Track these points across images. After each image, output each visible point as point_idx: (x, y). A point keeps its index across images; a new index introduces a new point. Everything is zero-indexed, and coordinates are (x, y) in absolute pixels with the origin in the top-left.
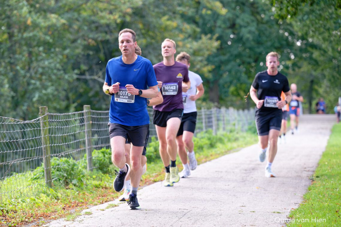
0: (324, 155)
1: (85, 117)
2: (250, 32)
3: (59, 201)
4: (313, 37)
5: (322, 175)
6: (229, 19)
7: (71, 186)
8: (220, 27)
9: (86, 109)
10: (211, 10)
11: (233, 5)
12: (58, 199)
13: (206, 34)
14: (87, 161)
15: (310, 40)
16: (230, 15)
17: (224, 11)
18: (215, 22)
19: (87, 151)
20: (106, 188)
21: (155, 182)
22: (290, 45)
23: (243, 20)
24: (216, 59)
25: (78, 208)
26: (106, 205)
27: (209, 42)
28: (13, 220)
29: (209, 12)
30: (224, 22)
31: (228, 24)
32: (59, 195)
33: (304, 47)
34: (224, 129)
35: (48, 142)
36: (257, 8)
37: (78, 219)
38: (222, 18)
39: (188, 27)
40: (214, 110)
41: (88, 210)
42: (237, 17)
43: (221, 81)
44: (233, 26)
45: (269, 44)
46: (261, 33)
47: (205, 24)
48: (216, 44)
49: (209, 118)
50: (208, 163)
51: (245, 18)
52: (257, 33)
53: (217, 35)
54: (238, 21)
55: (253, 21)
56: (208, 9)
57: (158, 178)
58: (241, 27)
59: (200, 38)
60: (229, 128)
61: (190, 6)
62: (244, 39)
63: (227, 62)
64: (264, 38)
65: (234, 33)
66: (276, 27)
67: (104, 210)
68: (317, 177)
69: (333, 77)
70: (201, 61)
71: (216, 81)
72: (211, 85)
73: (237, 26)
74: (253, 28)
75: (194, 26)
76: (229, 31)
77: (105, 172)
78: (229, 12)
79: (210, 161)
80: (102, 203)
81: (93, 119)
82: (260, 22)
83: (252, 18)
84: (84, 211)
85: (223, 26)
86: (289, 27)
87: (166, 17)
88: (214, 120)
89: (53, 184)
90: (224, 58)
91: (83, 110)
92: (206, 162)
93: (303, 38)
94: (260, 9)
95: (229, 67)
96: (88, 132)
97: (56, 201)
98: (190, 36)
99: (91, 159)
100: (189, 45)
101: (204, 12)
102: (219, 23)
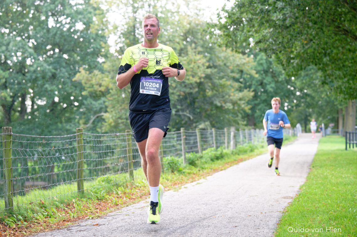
0: (316, 155)
1: (182, 134)
2: (272, 87)
3: (169, 181)
4: (306, 90)
5: (316, 166)
6: (259, 80)
7: (176, 172)
8: (254, 85)
9: (182, 130)
10: (250, 75)
11: (262, 72)
12: (168, 180)
13: (246, 88)
14: (183, 159)
15: (305, 91)
16: (260, 78)
17: (257, 76)
18: (252, 82)
19: (183, 154)
20: (194, 174)
21: (222, 170)
22: (294, 94)
23: (267, 81)
24: (253, 103)
25: (180, 185)
26: (194, 183)
27: (248, 93)
28: (144, 192)
29: (248, 76)
30: (257, 82)
31: (259, 83)
32: (169, 177)
33: (302, 95)
34: (258, 141)
35: (162, 148)
36: (275, 74)
37: (180, 191)
38: (256, 79)
39: (237, 85)
40: (252, 131)
41: (185, 186)
42: (264, 79)
43: (256, 115)
44: (262, 84)
45: (282, 94)
46: (278, 88)
47: (245, 83)
48: (252, 94)
49: (250, 135)
50: (250, 160)
51: (268, 79)
52: (275, 88)
53: (252, 89)
54: (265, 81)
55: (273, 81)
56: (247, 74)
57: (223, 168)
58: (266, 84)
59: (243, 91)
60: (260, 140)
61: (238, 73)
62: (268, 91)
63: (259, 104)
64: (279, 91)
65: (263, 88)
66: (286, 84)
67: (194, 186)
68: (313, 167)
69: (319, 112)
70: (244, 104)
71: (253, 115)
72: (250, 117)
73: (264, 84)
74: (273, 85)
75: (240, 84)
76: (260, 87)
77: (193, 165)
78: (259, 76)
79: (251, 159)
80: (192, 182)
81: (186, 136)
82: (277, 82)
83: (272, 79)
84: (183, 187)
85: (256, 84)
86: (293, 84)
87: (224, 80)
88: (252, 136)
89: (164, 172)
90: (256, 102)
91: (180, 130)
92: (249, 159)
93: (301, 90)
94: (276, 74)
95: (260, 107)
96: (184, 143)
97: (167, 181)
98: (237, 90)
99: (185, 158)
100: (237, 95)
101: (245, 76)
102: (254, 82)
